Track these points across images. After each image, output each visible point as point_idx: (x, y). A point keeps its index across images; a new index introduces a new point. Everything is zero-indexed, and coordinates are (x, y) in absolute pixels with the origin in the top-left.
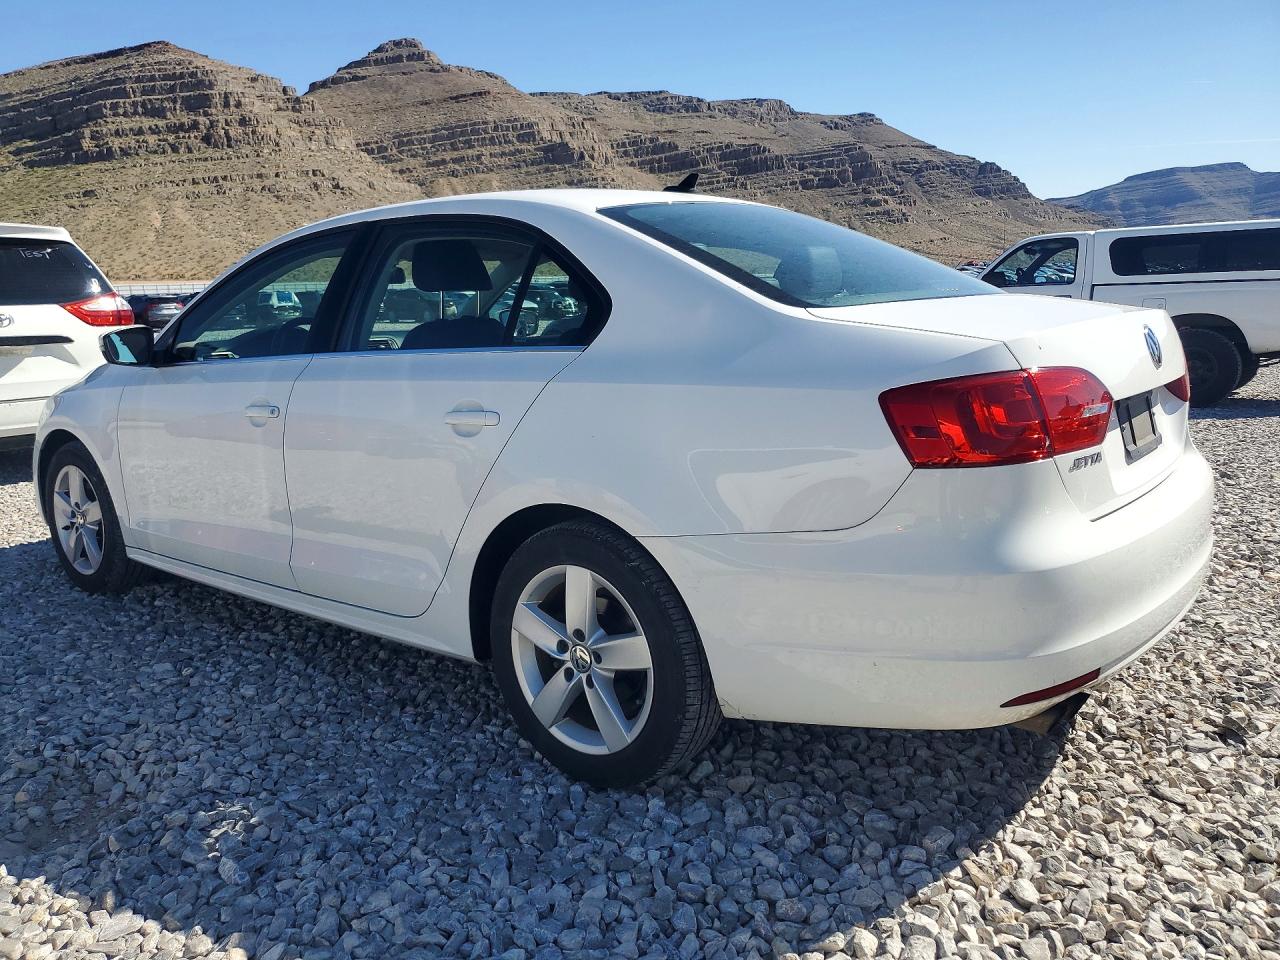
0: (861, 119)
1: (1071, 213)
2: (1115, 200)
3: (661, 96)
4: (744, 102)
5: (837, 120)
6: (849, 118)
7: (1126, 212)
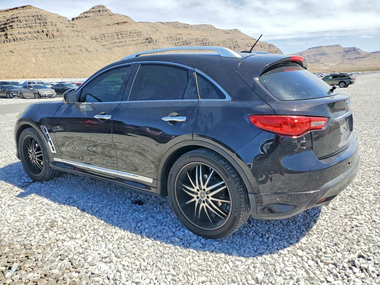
2: (305, 55)
3: (177, 23)
4: (201, 25)
5: (228, 31)
6: (231, 30)
7: (309, 58)
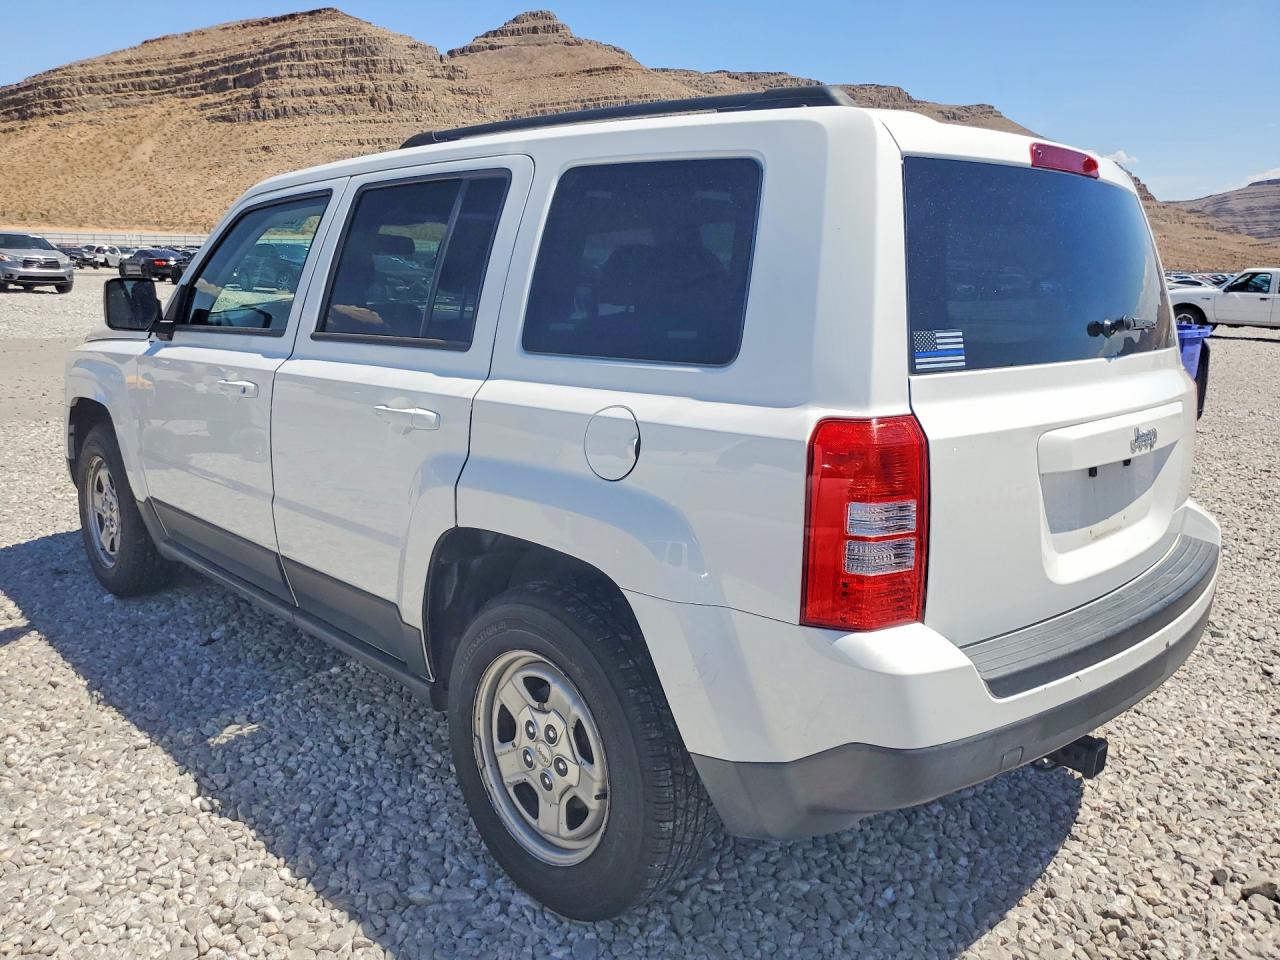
0: (981, 110)
1: (1193, 218)
2: (1237, 205)
3: (781, 77)
4: (862, 87)
5: (956, 111)
6: (967, 109)
7: (1248, 219)
